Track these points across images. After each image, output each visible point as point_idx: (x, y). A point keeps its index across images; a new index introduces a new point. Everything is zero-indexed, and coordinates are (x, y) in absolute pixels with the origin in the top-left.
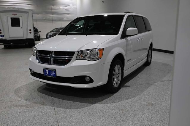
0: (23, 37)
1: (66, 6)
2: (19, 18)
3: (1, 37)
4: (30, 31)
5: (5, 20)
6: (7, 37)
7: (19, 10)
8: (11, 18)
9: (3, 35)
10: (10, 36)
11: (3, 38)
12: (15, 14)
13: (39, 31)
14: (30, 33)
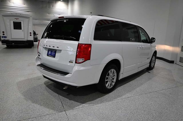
0: (24, 39)
1: (59, 15)
2: (20, 23)
3: (4, 38)
4: (30, 34)
5: (8, 24)
6: (9, 38)
7: (20, 15)
8: (14, 22)
9: (6, 37)
10: (12, 38)
11: (6, 39)
12: (17, 19)
13: (36, 33)
14: (31, 35)
